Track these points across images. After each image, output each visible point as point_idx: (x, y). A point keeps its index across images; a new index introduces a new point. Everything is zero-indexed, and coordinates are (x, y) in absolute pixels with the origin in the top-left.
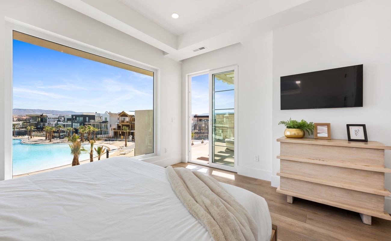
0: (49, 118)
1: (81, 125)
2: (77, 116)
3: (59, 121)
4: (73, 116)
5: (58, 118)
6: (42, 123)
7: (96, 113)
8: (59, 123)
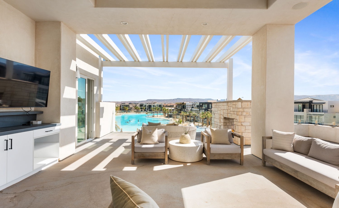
0: (187, 105)
1: (206, 111)
2: (203, 103)
3: (193, 107)
4: (200, 103)
5: (192, 105)
6: (183, 109)
7: (217, 100)
8: (193, 109)
